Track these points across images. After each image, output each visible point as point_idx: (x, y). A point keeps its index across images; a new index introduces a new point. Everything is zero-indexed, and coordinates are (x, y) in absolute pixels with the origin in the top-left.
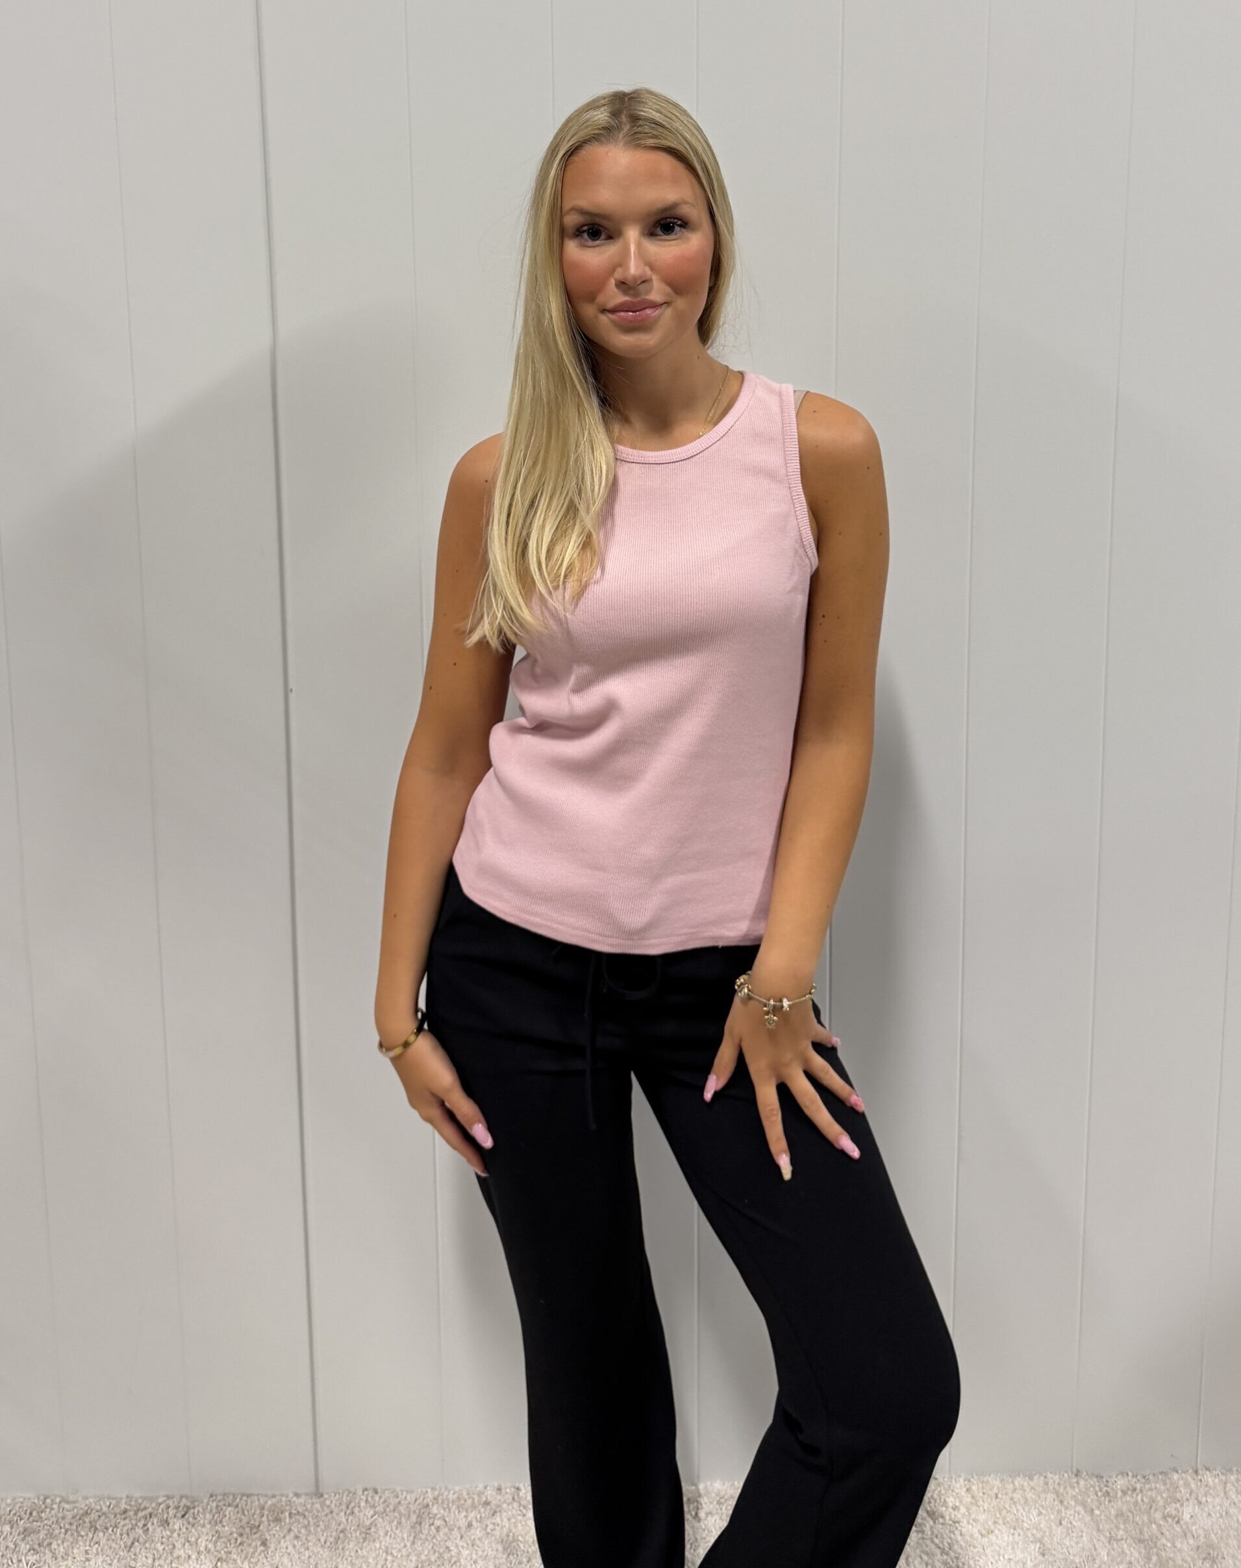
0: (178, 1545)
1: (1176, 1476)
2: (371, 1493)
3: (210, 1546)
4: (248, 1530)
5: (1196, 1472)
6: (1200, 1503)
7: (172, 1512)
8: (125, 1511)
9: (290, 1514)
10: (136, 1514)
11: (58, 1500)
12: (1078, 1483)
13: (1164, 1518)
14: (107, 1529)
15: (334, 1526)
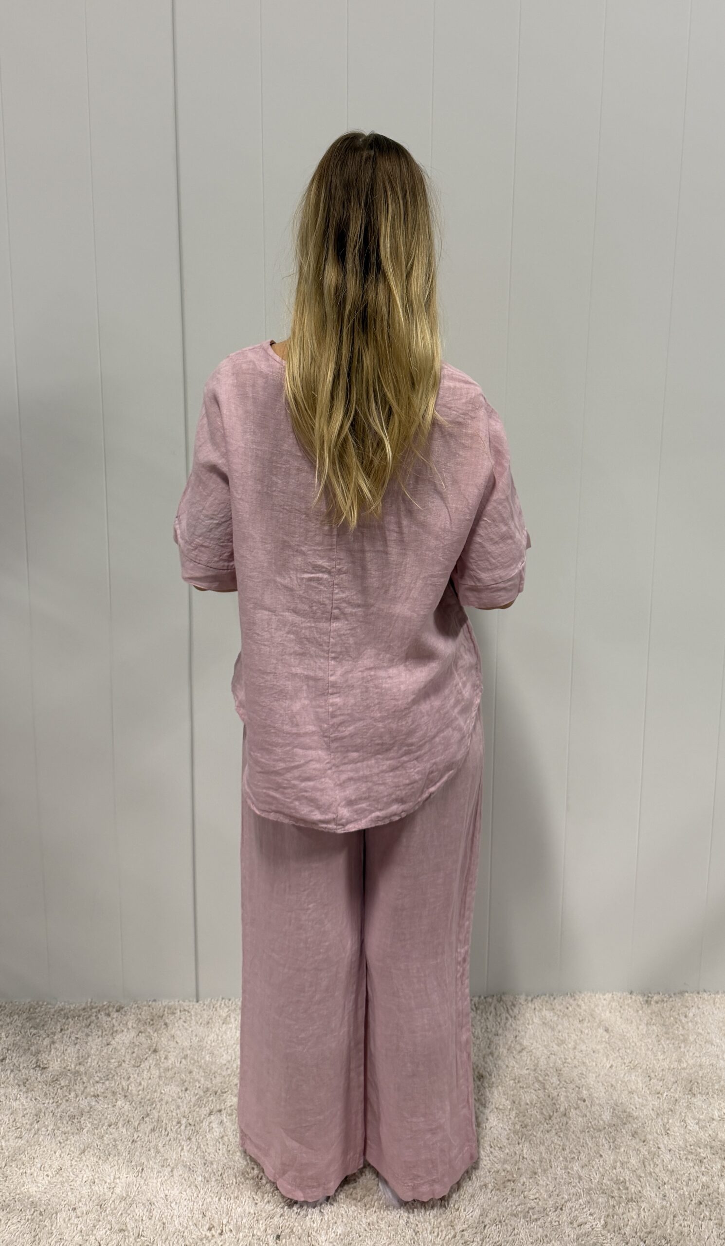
0: (116, 1024)
1: (687, 994)
2: (227, 1001)
3: (135, 1025)
4: (156, 1018)
5: (698, 993)
6: (699, 1008)
7: (111, 1009)
8: (84, 1009)
9: (180, 1011)
10: (91, 1010)
11: (45, 1003)
12: (631, 998)
13: (678, 1014)
14: (74, 1017)
15: (206, 1016)
